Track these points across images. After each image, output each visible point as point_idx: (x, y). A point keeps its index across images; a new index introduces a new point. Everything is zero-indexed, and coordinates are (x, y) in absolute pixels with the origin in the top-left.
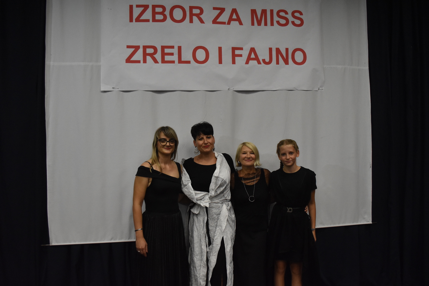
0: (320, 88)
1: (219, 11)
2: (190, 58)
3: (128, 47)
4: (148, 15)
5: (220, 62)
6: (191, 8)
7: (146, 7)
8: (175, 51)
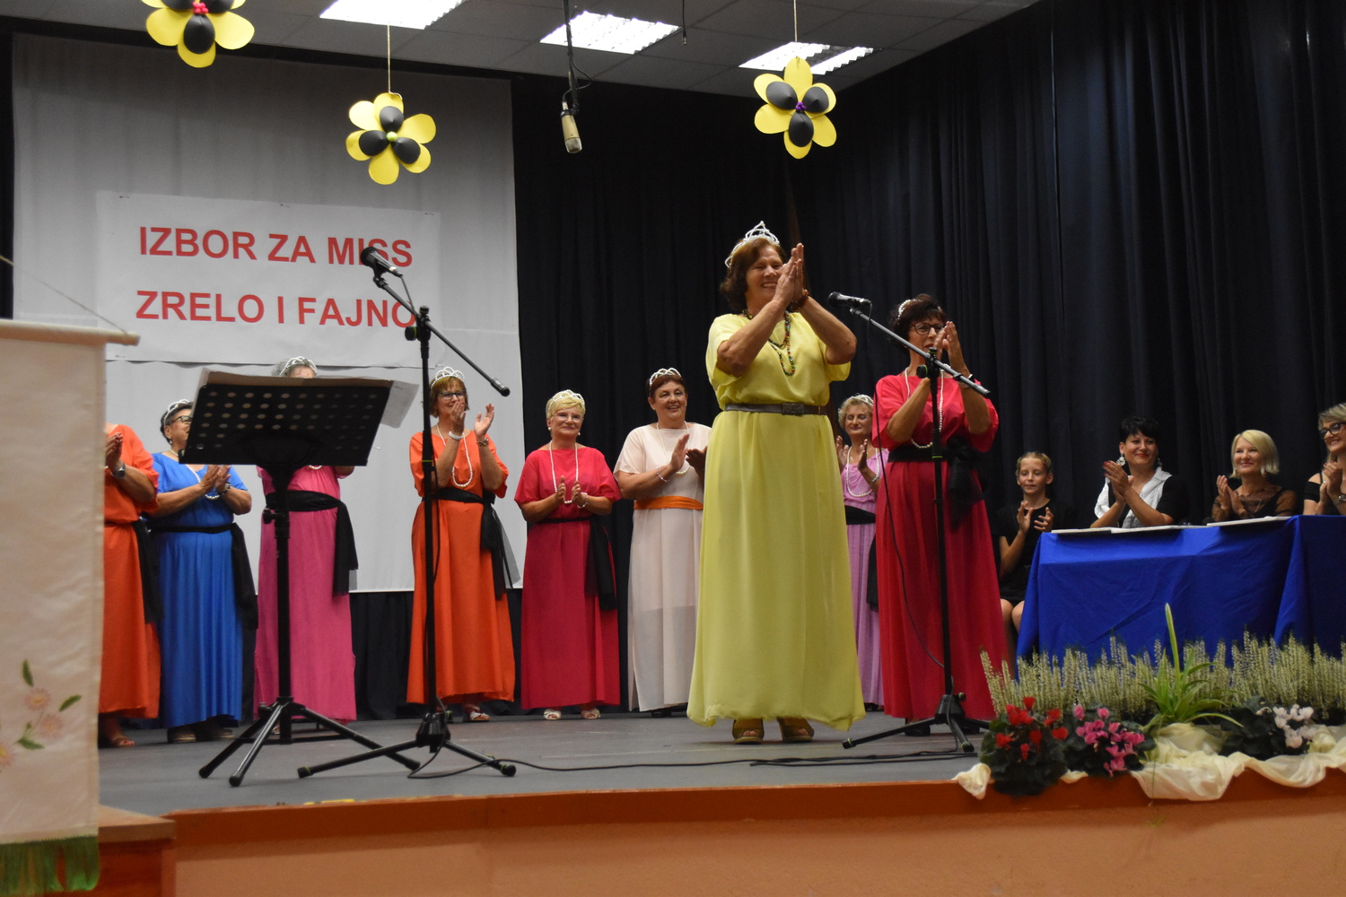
0: (439, 365)
1: (278, 241)
2: (234, 313)
3: (140, 293)
4: (170, 244)
5: (281, 320)
6: (236, 235)
7: (166, 232)
8: (212, 301)
